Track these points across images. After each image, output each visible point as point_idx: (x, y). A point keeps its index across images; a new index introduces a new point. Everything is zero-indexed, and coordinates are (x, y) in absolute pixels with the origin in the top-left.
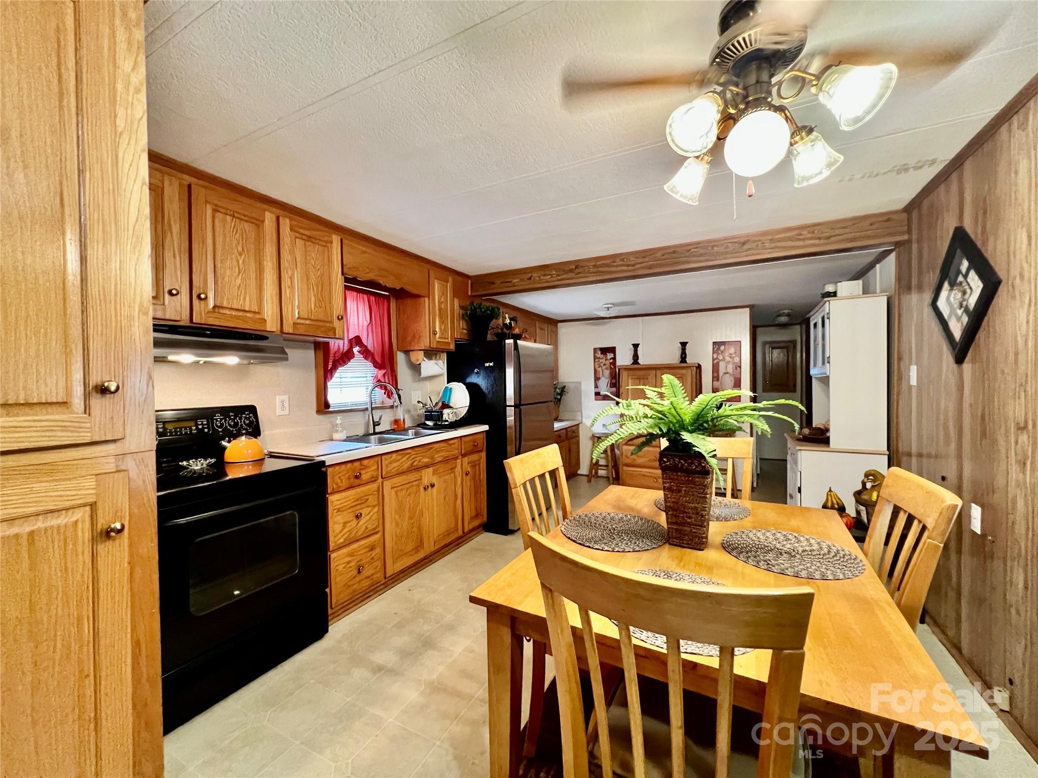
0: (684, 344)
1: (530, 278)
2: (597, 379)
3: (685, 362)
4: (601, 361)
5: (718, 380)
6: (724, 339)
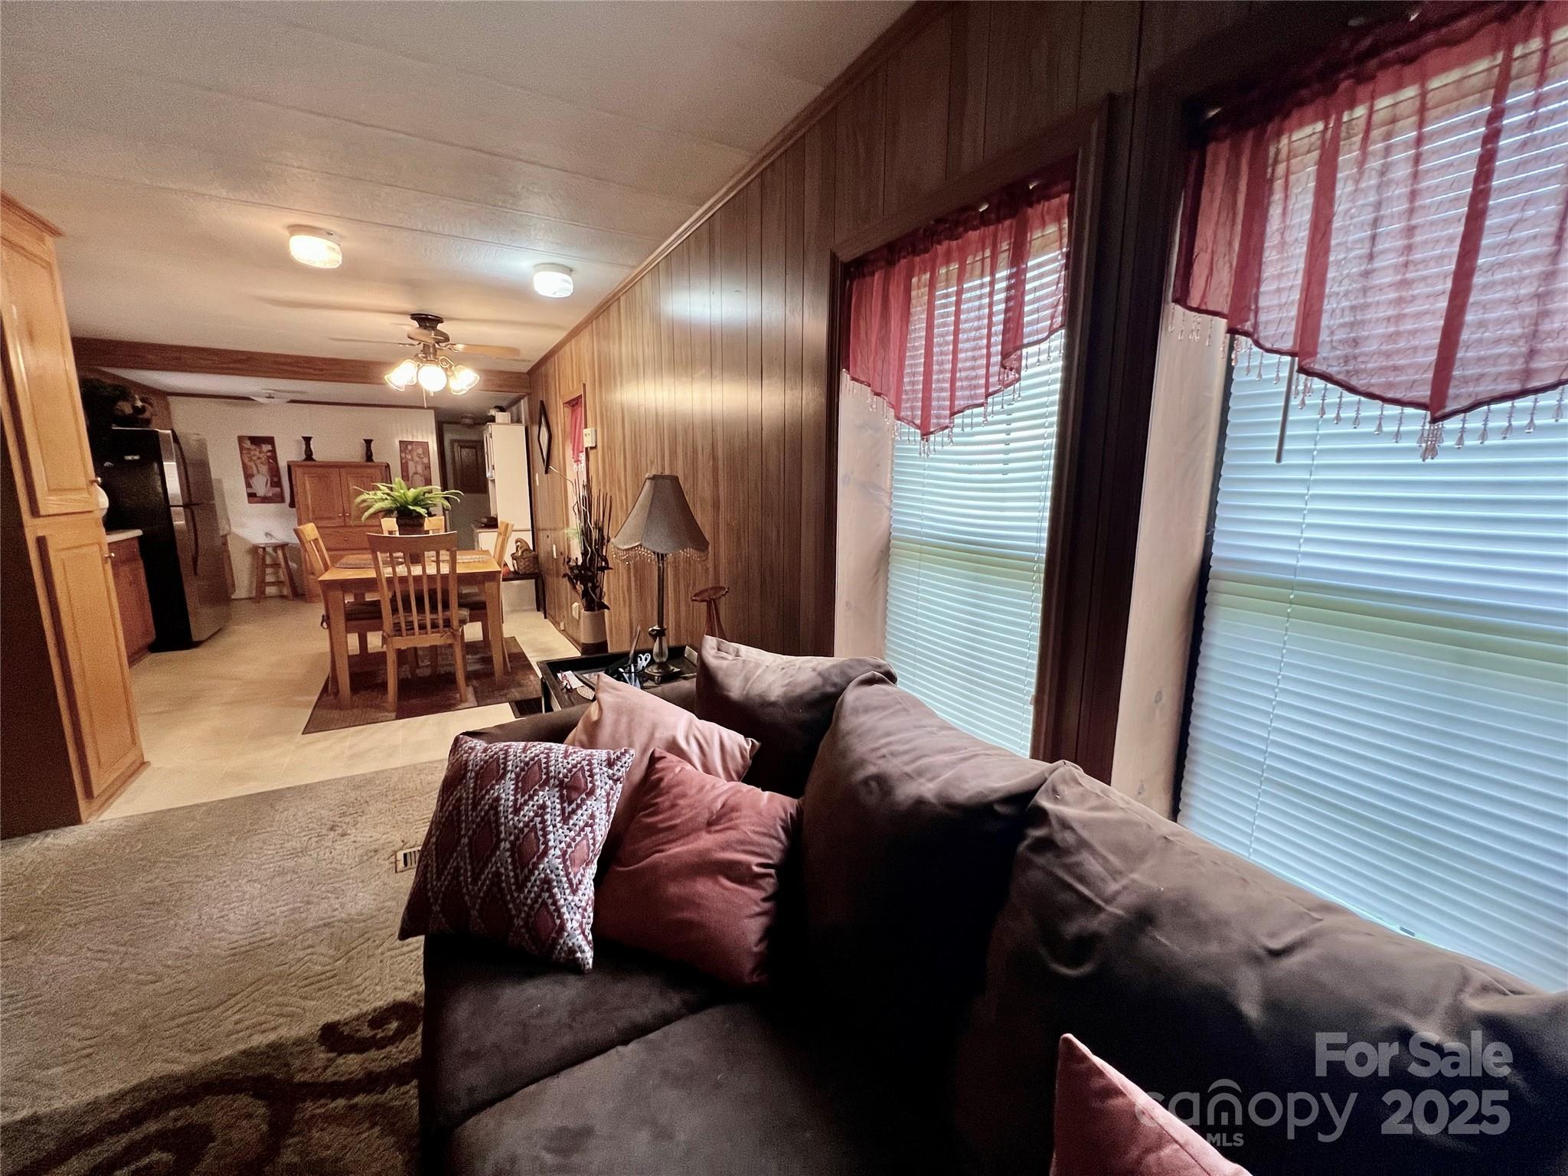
0: (368, 442)
2: (248, 477)
3: (372, 461)
4: (253, 453)
5: (409, 478)
6: (410, 439)
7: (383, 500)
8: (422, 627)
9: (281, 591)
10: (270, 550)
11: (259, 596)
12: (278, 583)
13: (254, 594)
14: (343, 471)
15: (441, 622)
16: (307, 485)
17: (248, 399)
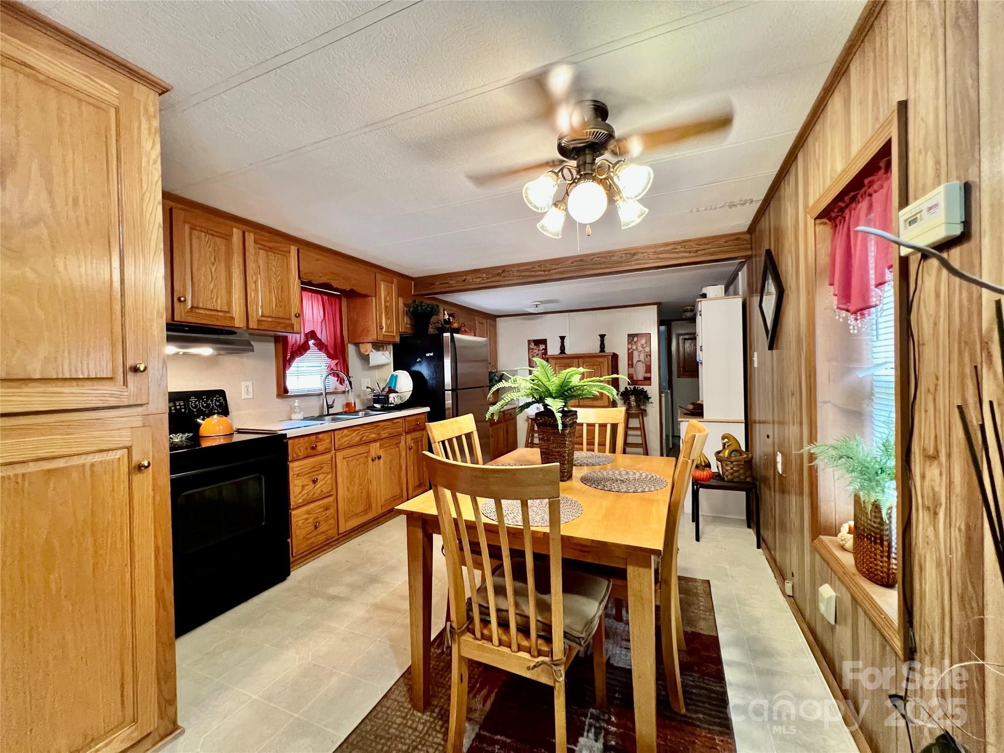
0: (602, 337)
1: (464, 280)
3: (604, 352)
4: (535, 351)
6: (636, 332)
14: (581, 361)
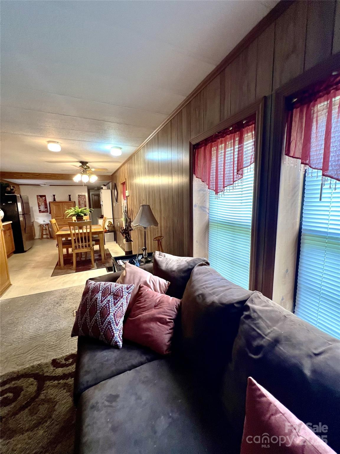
0: (70, 196)
2: (39, 206)
3: (71, 201)
4: (40, 199)
5: (80, 205)
6: (81, 194)
7: (72, 212)
8: (82, 247)
9: (47, 236)
10: (44, 225)
11: (42, 238)
12: (47, 234)
13: (40, 238)
14: (63, 204)
15: (87, 245)
16: (54, 207)
17: (39, 185)
